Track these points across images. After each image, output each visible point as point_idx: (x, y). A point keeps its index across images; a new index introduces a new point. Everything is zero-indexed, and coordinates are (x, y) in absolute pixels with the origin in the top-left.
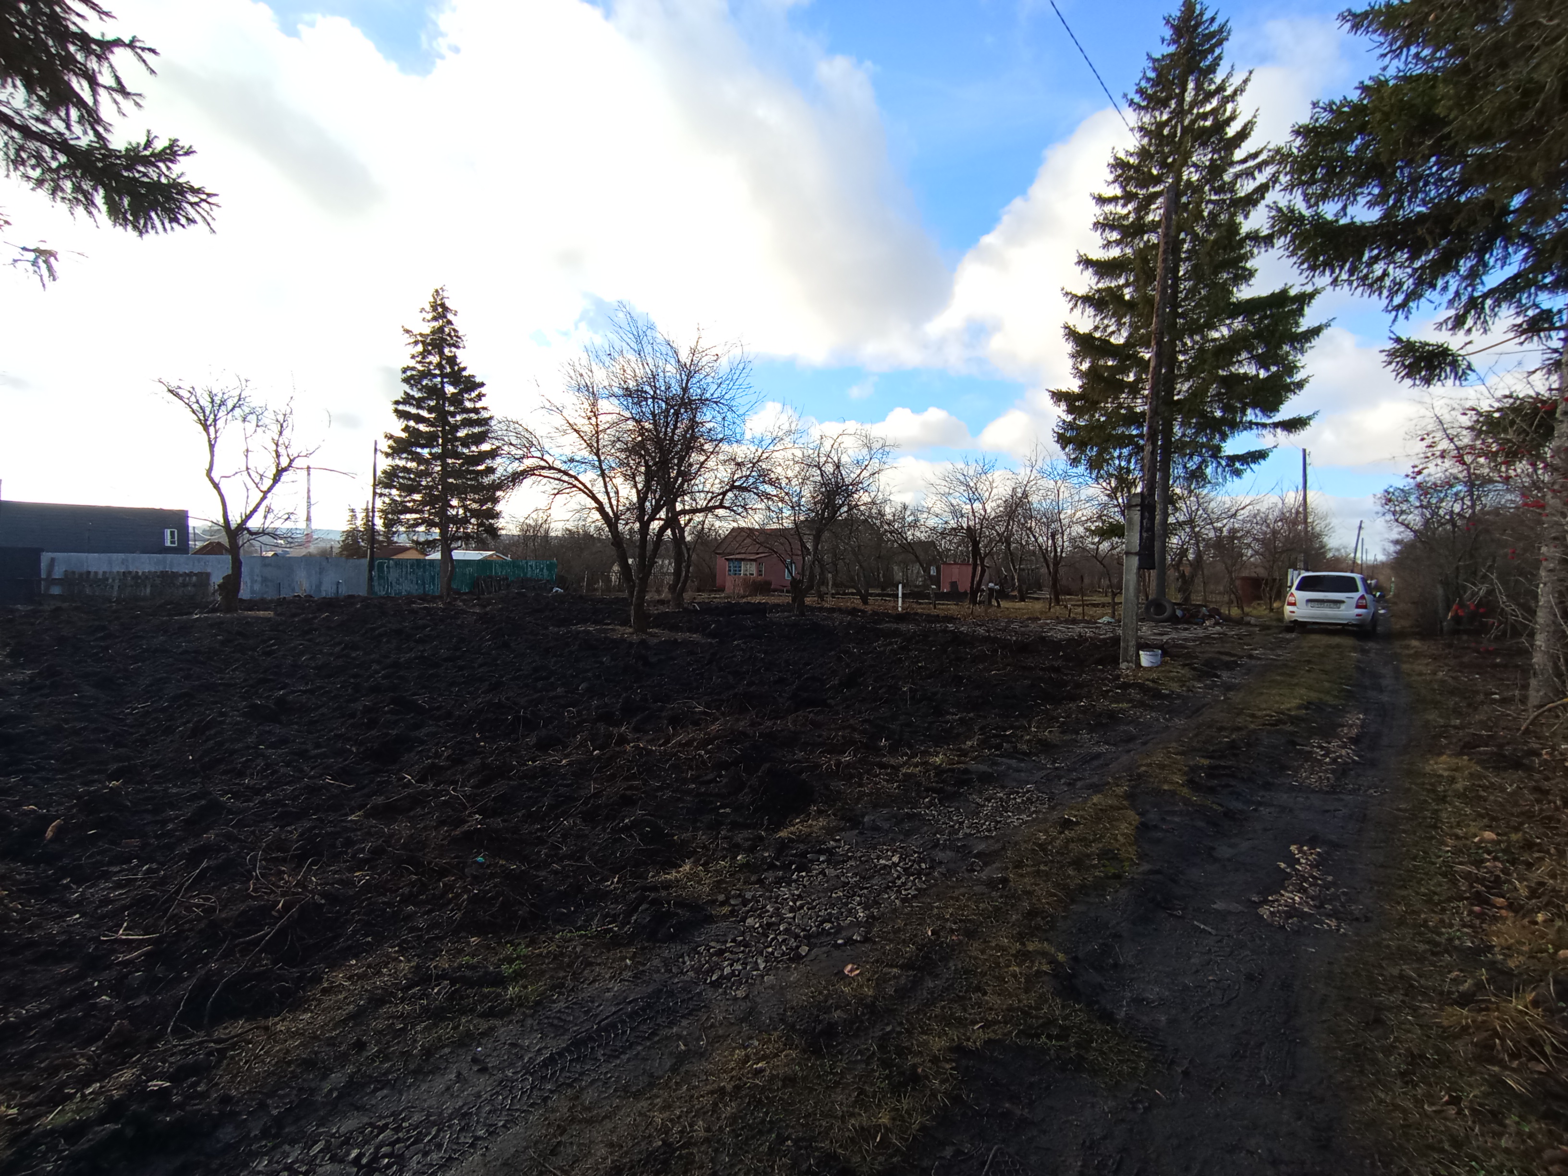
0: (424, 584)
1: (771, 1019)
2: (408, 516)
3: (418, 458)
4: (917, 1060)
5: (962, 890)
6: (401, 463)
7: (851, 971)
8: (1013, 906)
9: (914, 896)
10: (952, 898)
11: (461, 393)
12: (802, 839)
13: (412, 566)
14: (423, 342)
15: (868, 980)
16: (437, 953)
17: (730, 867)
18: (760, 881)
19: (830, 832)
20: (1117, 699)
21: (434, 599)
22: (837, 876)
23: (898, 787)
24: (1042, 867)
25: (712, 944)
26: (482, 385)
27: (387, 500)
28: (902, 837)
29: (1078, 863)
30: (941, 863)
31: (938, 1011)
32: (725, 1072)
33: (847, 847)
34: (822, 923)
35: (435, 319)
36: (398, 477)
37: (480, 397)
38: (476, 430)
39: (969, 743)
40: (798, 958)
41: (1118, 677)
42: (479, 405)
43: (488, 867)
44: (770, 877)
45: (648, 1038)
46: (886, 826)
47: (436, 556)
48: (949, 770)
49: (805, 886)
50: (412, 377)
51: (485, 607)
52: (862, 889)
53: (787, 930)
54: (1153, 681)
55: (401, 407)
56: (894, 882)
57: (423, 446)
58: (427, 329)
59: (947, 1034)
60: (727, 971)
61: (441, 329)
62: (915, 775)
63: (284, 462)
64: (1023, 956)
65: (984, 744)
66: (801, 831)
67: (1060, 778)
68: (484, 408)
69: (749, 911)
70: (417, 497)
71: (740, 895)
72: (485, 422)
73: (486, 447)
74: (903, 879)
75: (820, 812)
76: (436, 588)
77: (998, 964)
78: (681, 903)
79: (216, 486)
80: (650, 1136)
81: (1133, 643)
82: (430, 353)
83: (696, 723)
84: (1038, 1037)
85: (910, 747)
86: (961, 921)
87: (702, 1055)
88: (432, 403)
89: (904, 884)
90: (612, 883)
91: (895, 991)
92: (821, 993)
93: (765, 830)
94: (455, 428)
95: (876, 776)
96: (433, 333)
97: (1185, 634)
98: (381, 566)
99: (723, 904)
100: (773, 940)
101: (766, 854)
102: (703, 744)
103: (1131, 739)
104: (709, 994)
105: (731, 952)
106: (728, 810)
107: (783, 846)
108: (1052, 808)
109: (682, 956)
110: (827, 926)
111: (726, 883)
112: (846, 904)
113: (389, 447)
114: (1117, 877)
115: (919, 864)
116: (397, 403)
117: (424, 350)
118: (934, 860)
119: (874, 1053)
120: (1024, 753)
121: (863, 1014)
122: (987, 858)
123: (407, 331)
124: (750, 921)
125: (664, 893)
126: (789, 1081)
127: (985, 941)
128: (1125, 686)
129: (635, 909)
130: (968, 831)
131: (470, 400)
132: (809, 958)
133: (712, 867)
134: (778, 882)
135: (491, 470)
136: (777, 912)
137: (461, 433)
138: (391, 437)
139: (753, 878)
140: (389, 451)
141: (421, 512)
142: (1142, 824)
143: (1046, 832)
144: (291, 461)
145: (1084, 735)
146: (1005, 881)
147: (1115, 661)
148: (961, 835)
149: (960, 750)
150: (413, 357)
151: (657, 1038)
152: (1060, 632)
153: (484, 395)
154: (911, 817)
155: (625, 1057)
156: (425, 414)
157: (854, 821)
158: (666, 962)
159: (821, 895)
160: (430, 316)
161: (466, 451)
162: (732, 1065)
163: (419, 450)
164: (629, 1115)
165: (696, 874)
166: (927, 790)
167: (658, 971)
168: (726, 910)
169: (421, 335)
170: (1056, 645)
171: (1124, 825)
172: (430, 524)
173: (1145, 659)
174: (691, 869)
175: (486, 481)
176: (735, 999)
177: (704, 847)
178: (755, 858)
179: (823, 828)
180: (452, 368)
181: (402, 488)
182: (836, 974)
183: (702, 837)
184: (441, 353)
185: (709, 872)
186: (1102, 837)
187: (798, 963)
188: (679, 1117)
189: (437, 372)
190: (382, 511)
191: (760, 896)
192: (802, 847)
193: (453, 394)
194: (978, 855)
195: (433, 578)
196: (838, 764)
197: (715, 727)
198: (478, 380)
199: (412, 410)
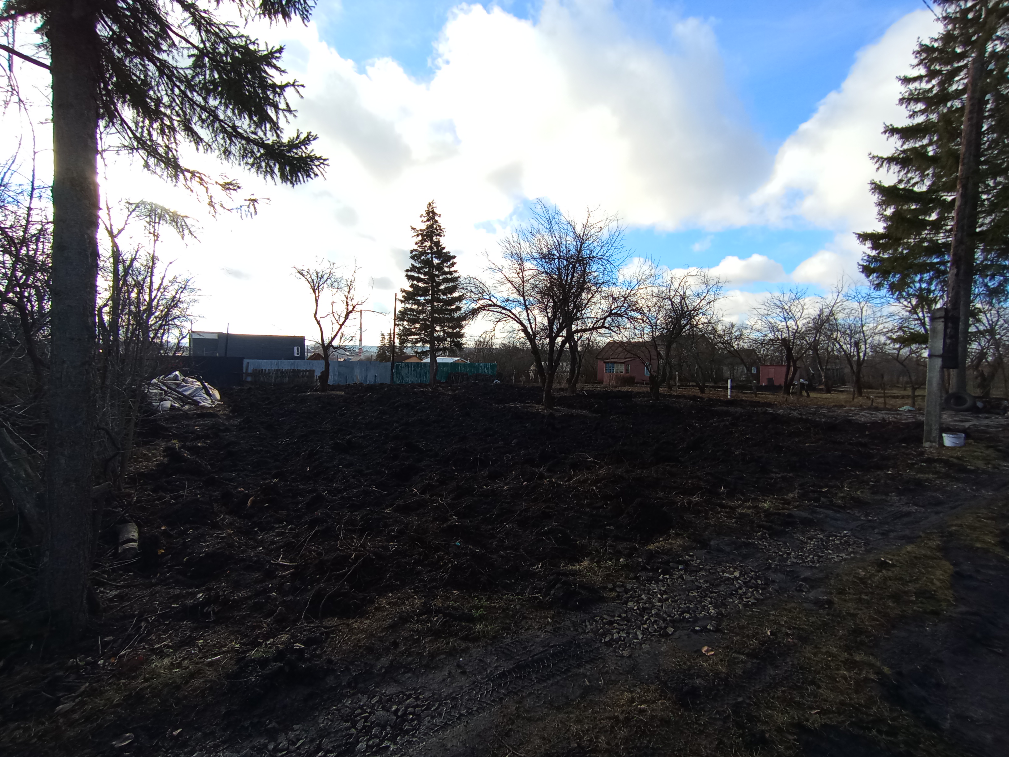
0: (420, 377)
1: (648, 675)
2: (413, 337)
3: (418, 303)
4: (764, 728)
5: (793, 605)
6: (409, 306)
7: (707, 651)
8: (839, 623)
9: (753, 604)
10: (786, 610)
11: (442, 263)
12: (664, 552)
13: (414, 366)
14: (422, 234)
15: (721, 660)
16: (435, 597)
17: (615, 566)
18: (637, 578)
19: (686, 550)
20: (921, 470)
21: (426, 386)
22: (692, 581)
23: (736, 522)
24: (864, 597)
25: (605, 616)
26: (454, 257)
27: (401, 328)
28: (740, 559)
29: (896, 597)
30: (773, 582)
31: (780, 694)
32: (617, 706)
33: (699, 561)
34: (683, 613)
35: (428, 220)
36: (407, 314)
37: (453, 264)
38: (451, 284)
39: (791, 495)
40: (666, 635)
41: (922, 453)
42: (452, 269)
43: (462, 549)
44: (643, 575)
45: (564, 673)
46: (728, 549)
47: (428, 360)
48: (775, 514)
49: (668, 585)
50: (416, 255)
51: (455, 391)
52: (711, 593)
53: (657, 615)
54: (958, 458)
55: (409, 273)
56: (736, 591)
57: (421, 296)
58: (423, 226)
59: (788, 713)
60: (616, 636)
61: (432, 226)
62: (748, 515)
63: (350, 308)
64: (851, 664)
65: (802, 497)
66: (664, 547)
67: (873, 528)
68: (456, 271)
69: (629, 598)
70: (418, 326)
71: (622, 586)
72: (456, 279)
73: (456, 294)
74: (744, 590)
75: (677, 535)
76: (427, 380)
77: (829, 667)
78: (583, 586)
79: (318, 323)
80: (569, 738)
81: (935, 427)
82: (425, 241)
83: (588, 469)
84: (870, 730)
85: (743, 494)
86: (794, 628)
87: (601, 691)
88: (426, 270)
89: (745, 593)
90: (538, 567)
91: (744, 672)
92: (685, 663)
93: (639, 544)
94: (439, 284)
95: (719, 513)
96: (427, 228)
97: (986, 422)
98: (398, 366)
99: (611, 590)
100: (647, 619)
101: (640, 560)
102: (595, 483)
103: (939, 503)
104: (603, 649)
105: (618, 624)
106: (612, 527)
107: (651, 555)
108: (869, 551)
109: (585, 621)
110: (687, 616)
111: (613, 576)
112: (700, 602)
113: (403, 297)
114: (936, 613)
115: (756, 580)
116: (407, 271)
117: (423, 239)
118: (767, 579)
119: (729, 715)
120: (840, 507)
121: (718, 684)
122: (813, 583)
123: (413, 229)
124: (630, 604)
125: (572, 578)
126: (665, 722)
127: (816, 647)
128: (930, 461)
129: (553, 586)
130: (795, 560)
131: (447, 267)
132: (674, 637)
133: (603, 564)
134: (650, 580)
135: (458, 308)
136: (649, 601)
137: (442, 287)
138: (403, 291)
139: (632, 575)
140: (403, 299)
141: (419, 334)
142: (957, 573)
143: (864, 569)
144: (354, 307)
145: (894, 497)
146: (830, 603)
147: (919, 441)
148: (789, 563)
149: (783, 499)
150: (416, 243)
151: (570, 674)
152: (864, 417)
153: (455, 263)
154: (747, 545)
155: (550, 682)
156: (422, 276)
157: (704, 544)
158: (574, 624)
159: (681, 593)
160: (425, 219)
161: (445, 297)
162: (622, 702)
163: (419, 298)
164: (554, 721)
165: (591, 568)
166: (760, 526)
167: (569, 629)
168: (613, 594)
169: (421, 230)
170: (861, 427)
171: (939, 573)
172: (424, 342)
173: (948, 440)
174: (589, 564)
175: (456, 315)
176: (622, 656)
177: (597, 551)
178: (632, 562)
179: (680, 546)
180: (437, 248)
181: (409, 321)
182: (696, 652)
183: (595, 544)
184: (432, 240)
185: (601, 568)
186: (917, 579)
187: (667, 639)
188: (588, 730)
189: (429, 251)
190: (399, 334)
191: (637, 588)
192: (665, 557)
193: (438, 264)
194: (805, 580)
195: (425, 373)
196: (690, 503)
197: (602, 471)
198: (452, 254)
199: (416, 275)
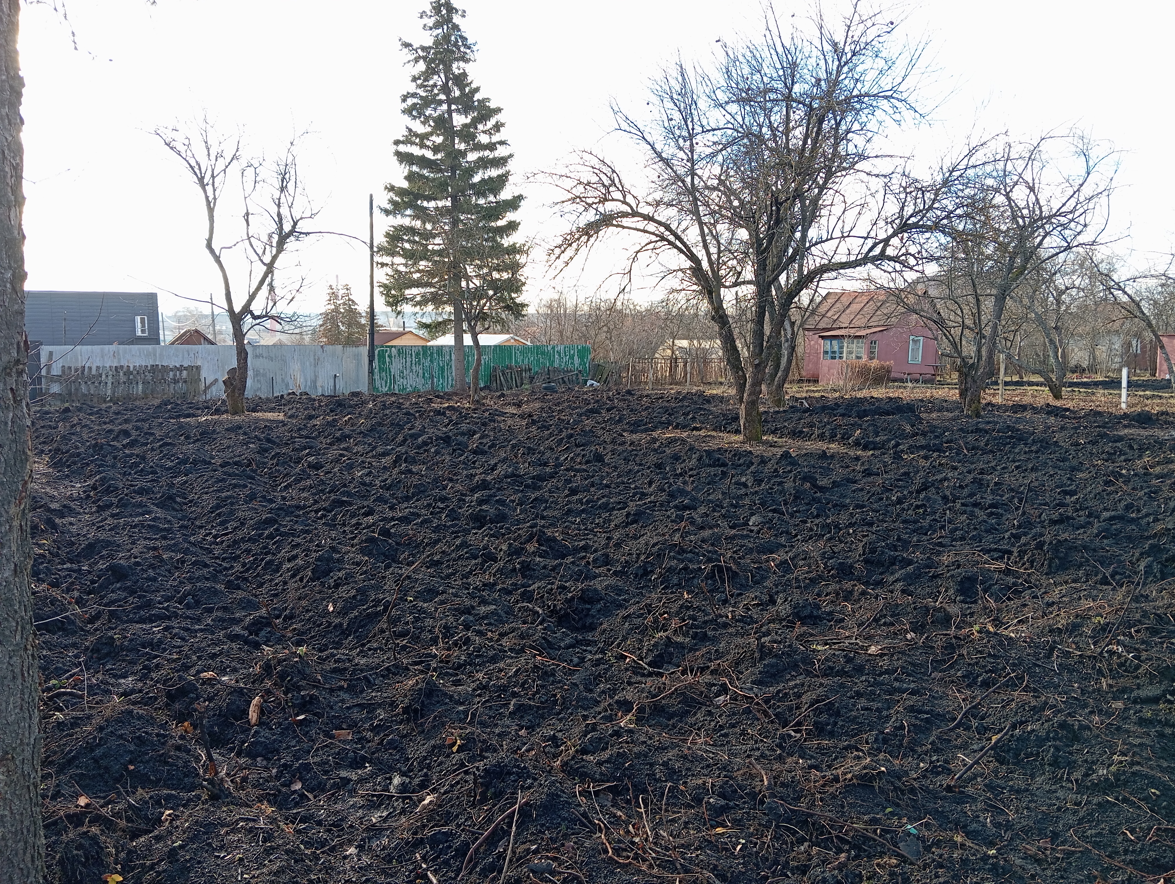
0: (432, 377)
2: (414, 291)
3: (422, 214)
6: (407, 222)
11: (475, 122)
13: (418, 354)
14: (424, 58)
26: (498, 110)
27: (390, 271)
35: (437, 25)
36: (403, 240)
37: (498, 127)
38: (494, 173)
42: (495, 138)
47: (448, 340)
50: (414, 106)
55: (402, 148)
57: (429, 199)
58: (427, 39)
61: (446, 38)
63: (287, 228)
68: (502, 143)
70: (423, 264)
72: (502, 161)
73: (506, 195)
76: (446, 385)
79: (217, 259)
82: (435, 72)
94: (470, 172)
96: (437, 43)
98: (382, 355)
113: (391, 201)
116: (397, 143)
117: (428, 68)
123: (407, 45)
131: (484, 132)
135: (513, 226)
137: (476, 179)
138: (391, 188)
140: (389, 207)
141: (431, 285)
144: (295, 224)
150: (414, 79)
153: (503, 125)
156: (429, 154)
160: (431, 22)
161: (482, 201)
163: (425, 204)
169: (423, 48)
175: (506, 242)
180: (462, 89)
181: (408, 255)
184: (448, 69)
189: (443, 97)
190: (385, 286)
193: (465, 126)
195: (442, 369)
198: (492, 105)
199: (416, 151)
